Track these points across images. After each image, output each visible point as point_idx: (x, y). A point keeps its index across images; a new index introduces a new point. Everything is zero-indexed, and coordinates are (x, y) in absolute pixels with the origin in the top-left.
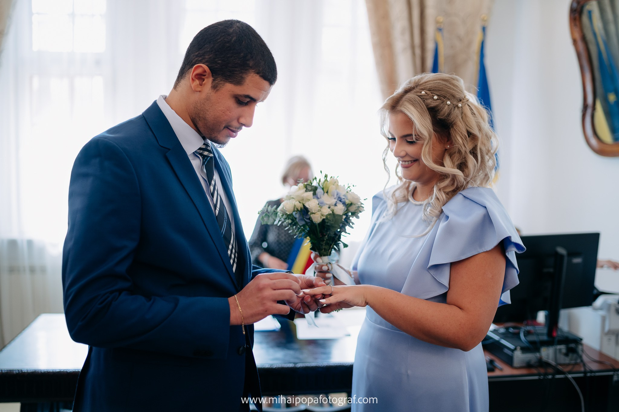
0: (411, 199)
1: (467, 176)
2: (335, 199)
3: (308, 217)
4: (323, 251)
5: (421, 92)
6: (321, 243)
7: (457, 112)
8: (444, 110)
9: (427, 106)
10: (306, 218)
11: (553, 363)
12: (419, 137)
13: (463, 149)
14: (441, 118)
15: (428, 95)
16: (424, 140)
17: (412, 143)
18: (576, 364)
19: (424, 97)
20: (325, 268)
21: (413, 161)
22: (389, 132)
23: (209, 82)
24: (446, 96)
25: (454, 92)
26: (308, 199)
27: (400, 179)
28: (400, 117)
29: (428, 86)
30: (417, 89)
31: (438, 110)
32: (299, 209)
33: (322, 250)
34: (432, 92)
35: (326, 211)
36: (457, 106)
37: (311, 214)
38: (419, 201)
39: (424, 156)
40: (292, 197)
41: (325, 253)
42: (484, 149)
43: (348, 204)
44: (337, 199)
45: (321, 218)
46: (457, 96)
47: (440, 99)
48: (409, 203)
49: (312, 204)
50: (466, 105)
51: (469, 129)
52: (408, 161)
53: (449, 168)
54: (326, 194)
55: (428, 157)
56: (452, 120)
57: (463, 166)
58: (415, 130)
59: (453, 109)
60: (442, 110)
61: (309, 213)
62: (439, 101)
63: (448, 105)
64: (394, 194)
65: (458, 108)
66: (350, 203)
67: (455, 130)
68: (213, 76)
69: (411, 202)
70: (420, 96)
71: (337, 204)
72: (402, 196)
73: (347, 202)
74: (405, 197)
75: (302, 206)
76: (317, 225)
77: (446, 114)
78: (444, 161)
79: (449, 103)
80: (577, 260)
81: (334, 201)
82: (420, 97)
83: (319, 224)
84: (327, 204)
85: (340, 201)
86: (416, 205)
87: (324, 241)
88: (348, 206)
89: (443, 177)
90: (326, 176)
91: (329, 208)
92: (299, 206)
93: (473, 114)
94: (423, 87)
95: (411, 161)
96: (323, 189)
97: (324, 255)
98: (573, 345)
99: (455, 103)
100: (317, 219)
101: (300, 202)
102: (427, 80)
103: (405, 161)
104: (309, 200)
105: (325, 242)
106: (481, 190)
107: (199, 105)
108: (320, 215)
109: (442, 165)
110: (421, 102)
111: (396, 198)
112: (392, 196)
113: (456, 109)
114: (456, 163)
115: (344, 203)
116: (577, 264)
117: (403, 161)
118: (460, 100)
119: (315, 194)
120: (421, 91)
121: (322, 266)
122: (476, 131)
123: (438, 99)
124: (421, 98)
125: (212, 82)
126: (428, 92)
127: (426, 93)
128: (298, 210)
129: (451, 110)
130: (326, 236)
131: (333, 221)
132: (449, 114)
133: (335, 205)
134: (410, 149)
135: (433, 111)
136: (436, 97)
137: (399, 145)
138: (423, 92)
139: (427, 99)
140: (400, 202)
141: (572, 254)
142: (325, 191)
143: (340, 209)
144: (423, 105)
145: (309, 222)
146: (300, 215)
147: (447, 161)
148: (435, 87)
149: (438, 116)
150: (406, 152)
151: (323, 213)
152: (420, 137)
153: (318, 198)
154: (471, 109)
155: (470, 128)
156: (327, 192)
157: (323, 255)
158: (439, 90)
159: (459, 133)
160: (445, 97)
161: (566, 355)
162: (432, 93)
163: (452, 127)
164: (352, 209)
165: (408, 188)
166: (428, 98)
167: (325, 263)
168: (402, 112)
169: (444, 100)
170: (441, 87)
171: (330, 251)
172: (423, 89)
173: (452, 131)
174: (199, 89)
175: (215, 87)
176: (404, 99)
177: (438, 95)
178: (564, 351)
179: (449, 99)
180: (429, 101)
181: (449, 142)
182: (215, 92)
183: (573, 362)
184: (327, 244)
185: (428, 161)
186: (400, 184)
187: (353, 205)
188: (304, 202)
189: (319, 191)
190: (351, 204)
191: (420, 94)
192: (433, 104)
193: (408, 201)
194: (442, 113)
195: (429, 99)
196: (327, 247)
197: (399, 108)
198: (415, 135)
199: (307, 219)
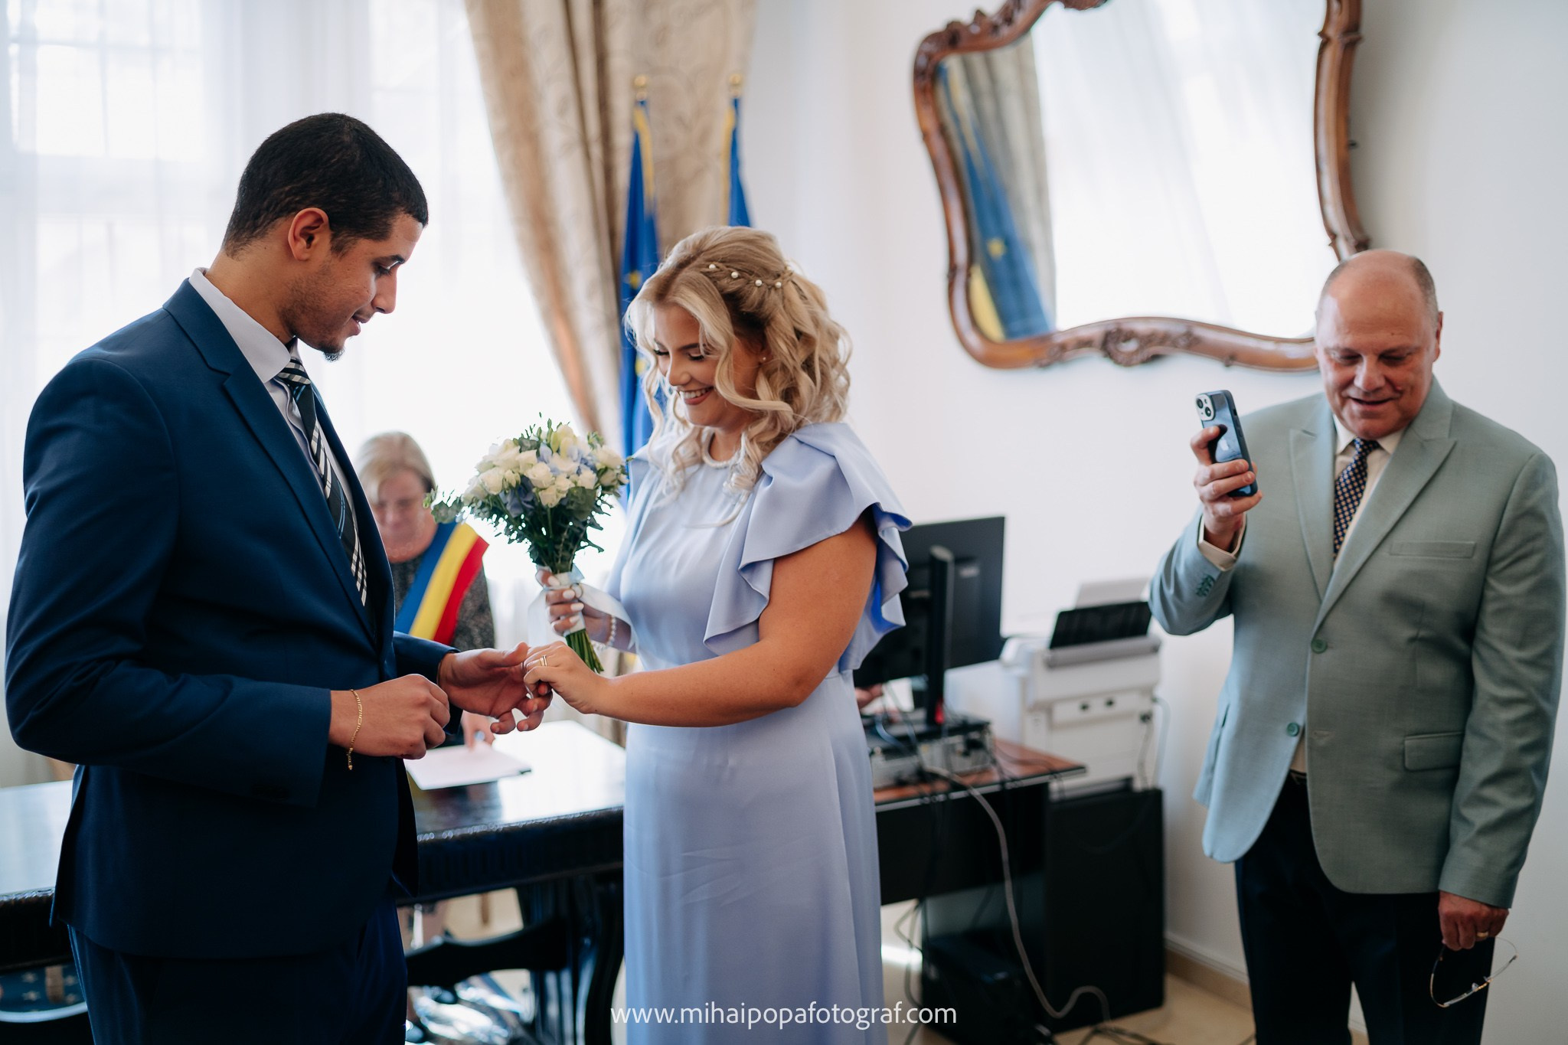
0: (707, 459)
1: (797, 411)
2: (574, 461)
3: (529, 499)
4: (559, 562)
5: (708, 267)
6: (557, 547)
7: (774, 297)
8: (752, 297)
9: (721, 291)
10: (525, 502)
11: (944, 772)
12: (710, 349)
13: (790, 363)
14: (749, 310)
15: (721, 271)
16: (719, 352)
17: (699, 359)
18: (985, 771)
19: (714, 275)
20: (568, 594)
21: (703, 392)
22: (655, 340)
23: (323, 240)
24: (753, 270)
25: (766, 262)
26: (529, 464)
27: (684, 422)
28: (674, 313)
29: (720, 253)
30: (699, 261)
31: (742, 297)
32: (514, 485)
33: (557, 560)
34: (728, 264)
35: (566, 485)
36: (774, 286)
37: (537, 492)
38: (720, 461)
39: (720, 383)
40: (494, 463)
41: (564, 566)
42: (826, 358)
43: (600, 470)
44: (579, 461)
45: (557, 497)
46: (772, 269)
47: (743, 277)
48: (705, 467)
49: (538, 473)
50: (790, 283)
51: (797, 326)
52: (695, 391)
53: (767, 399)
54: (555, 454)
55: (726, 383)
56: (768, 313)
57: (790, 394)
58: (704, 337)
59: (767, 294)
60: (748, 298)
61: (534, 490)
62: (742, 280)
63: (759, 287)
64: (676, 452)
65: (776, 289)
66: (604, 467)
67: (774, 330)
68: (331, 228)
69: (709, 466)
70: (707, 274)
71: (582, 471)
72: (691, 455)
73: (599, 466)
74: (695, 454)
75: (519, 479)
76: (549, 511)
77: (756, 303)
78: (757, 386)
79: (759, 282)
80: (970, 572)
81: (574, 466)
82: (706, 276)
83: (551, 509)
84: (563, 472)
85: (586, 464)
86: (717, 469)
87: (560, 543)
88: (600, 473)
89: (755, 416)
90: (549, 423)
91: (568, 478)
92: (514, 479)
93: (803, 297)
94: (710, 256)
95: (700, 390)
96: (549, 445)
97: (562, 571)
98: (974, 735)
99: (770, 281)
100: (550, 499)
101: (513, 472)
102: (717, 243)
103: (690, 392)
104: (532, 465)
105: (562, 545)
106: (831, 428)
107: (304, 285)
108: (555, 491)
109: (754, 395)
110: (709, 285)
111: (681, 460)
112: (673, 457)
113: (773, 291)
114: (779, 390)
115: (593, 469)
116: (970, 580)
117: (686, 392)
118: (779, 276)
119: (538, 454)
120: (707, 263)
121: (562, 591)
122: (809, 328)
123: (739, 277)
124: (710, 278)
125: (332, 240)
126: (720, 265)
127: (717, 267)
128: (510, 486)
129: (764, 295)
130: (565, 534)
131: (582, 499)
132: (761, 303)
133: (579, 473)
134: (696, 369)
135: (733, 301)
136: (735, 274)
137: (675, 366)
138: (712, 266)
139: (719, 279)
140: (689, 466)
141: (961, 560)
142: (555, 450)
143: (588, 479)
144: (714, 290)
145: (531, 510)
146: (514, 496)
147: (763, 388)
148: (732, 255)
149: (742, 307)
150: (688, 373)
151: (559, 488)
152: (713, 348)
153: (546, 463)
154: (799, 290)
155: (798, 323)
156: (558, 451)
157: (558, 571)
158: (740, 261)
159: (782, 335)
160: (751, 273)
161: (966, 754)
162: (727, 267)
163: (769, 324)
164: (607, 479)
165: (699, 438)
166: (721, 275)
167: (566, 585)
168: (676, 304)
169: (751, 277)
170: (742, 254)
171: (571, 562)
172: (711, 261)
173: (769, 333)
174: (305, 256)
175: (338, 249)
176: (679, 279)
177: (738, 270)
178: (961, 748)
179: (758, 276)
180: (724, 282)
181: (764, 352)
182: (341, 258)
183: (979, 767)
184: (566, 547)
185: (727, 390)
186: (685, 433)
187: (609, 471)
188: (521, 471)
189: (543, 448)
190: (606, 469)
191: (707, 270)
192: (732, 287)
193: (702, 462)
194: (749, 302)
195: (724, 278)
196: (566, 554)
197: (671, 298)
198: (704, 345)
199: (528, 503)
